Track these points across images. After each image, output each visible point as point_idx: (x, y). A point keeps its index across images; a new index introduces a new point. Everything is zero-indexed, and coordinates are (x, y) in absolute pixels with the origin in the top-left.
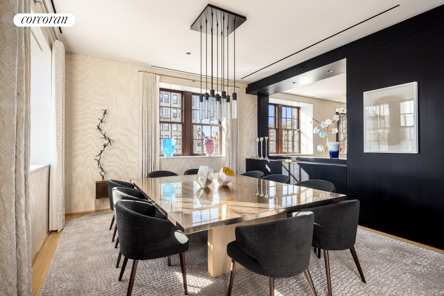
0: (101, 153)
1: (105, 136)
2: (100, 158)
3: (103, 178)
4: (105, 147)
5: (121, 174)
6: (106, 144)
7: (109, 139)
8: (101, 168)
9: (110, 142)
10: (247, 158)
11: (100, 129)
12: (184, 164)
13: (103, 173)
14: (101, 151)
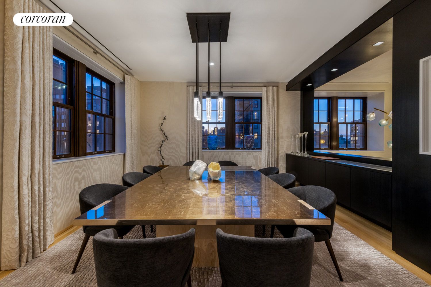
0: (161, 146)
1: (165, 134)
2: (161, 150)
3: (163, 163)
4: (163, 142)
5: (176, 161)
6: (164, 140)
7: (167, 136)
8: (162, 156)
9: (167, 139)
10: (287, 153)
11: (162, 130)
12: (223, 156)
13: (163, 160)
14: (161, 145)
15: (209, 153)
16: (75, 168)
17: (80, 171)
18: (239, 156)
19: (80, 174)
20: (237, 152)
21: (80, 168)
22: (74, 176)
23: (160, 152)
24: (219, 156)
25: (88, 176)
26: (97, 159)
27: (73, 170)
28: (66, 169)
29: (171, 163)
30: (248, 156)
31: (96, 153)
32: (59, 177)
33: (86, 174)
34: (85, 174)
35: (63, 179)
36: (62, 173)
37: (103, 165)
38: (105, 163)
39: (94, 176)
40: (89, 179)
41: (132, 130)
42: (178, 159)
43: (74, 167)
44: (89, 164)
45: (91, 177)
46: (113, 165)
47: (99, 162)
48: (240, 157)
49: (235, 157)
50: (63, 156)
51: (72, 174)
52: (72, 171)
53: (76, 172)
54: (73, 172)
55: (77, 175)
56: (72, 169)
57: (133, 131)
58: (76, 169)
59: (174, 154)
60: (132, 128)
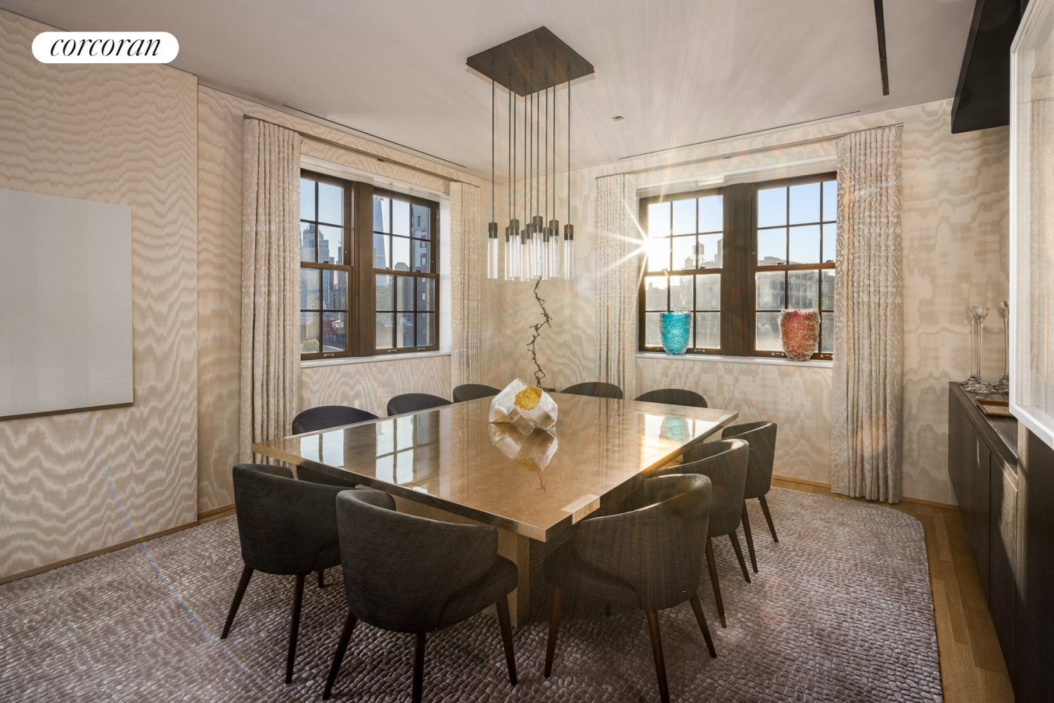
0: (534, 340)
1: (544, 310)
2: (535, 348)
3: (539, 382)
4: (536, 329)
6: (540, 326)
7: (548, 315)
8: (537, 365)
9: (547, 321)
11: (538, 299)
12: (700, 375)
13: (540, 375)
14: (534, 336)
15: (657, 363)
16: (341, 377)
17: (352, 382)
18: (751, 378)
19: (352, 388)
20: (744, 367)
21: (352, 378)
22: (341, 390)
23: (534, 353)
24: (687, 376)
25: (367, 393)
26: (386, 362)
27: (339, 380)
28: (326, 376)
29: (561, 383)
30: (782, 382)
31: (395, 350)
32: (314, 389)
33: (364, 390)
34: (361, 390)
35: (321, 394)
36: (320, 383)
37: (399, 374)
38: (402, 372)
39: (378, 395)
40: (368, 399)
41: (466, 301)
42: (578, 373)
43: (340, 374)
44: (368, 370)
45: (372, 396)
46: (423, 377)
47: (390, 368)
48: (754, 381)
49: (737, 380)
50: (333, 355)
51: (337, 388)
52: (337, 382)
53: (344, 383)
54: (339, 383)
55: (347, 389)
56: (337, 378)
57: (468, 304)
58: (344, 379)
59: (568, 362)
60: (466, 297)
